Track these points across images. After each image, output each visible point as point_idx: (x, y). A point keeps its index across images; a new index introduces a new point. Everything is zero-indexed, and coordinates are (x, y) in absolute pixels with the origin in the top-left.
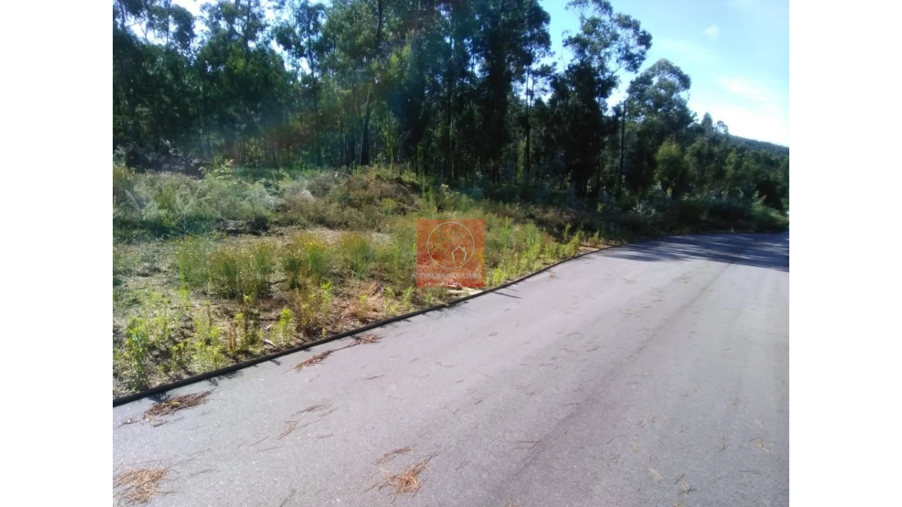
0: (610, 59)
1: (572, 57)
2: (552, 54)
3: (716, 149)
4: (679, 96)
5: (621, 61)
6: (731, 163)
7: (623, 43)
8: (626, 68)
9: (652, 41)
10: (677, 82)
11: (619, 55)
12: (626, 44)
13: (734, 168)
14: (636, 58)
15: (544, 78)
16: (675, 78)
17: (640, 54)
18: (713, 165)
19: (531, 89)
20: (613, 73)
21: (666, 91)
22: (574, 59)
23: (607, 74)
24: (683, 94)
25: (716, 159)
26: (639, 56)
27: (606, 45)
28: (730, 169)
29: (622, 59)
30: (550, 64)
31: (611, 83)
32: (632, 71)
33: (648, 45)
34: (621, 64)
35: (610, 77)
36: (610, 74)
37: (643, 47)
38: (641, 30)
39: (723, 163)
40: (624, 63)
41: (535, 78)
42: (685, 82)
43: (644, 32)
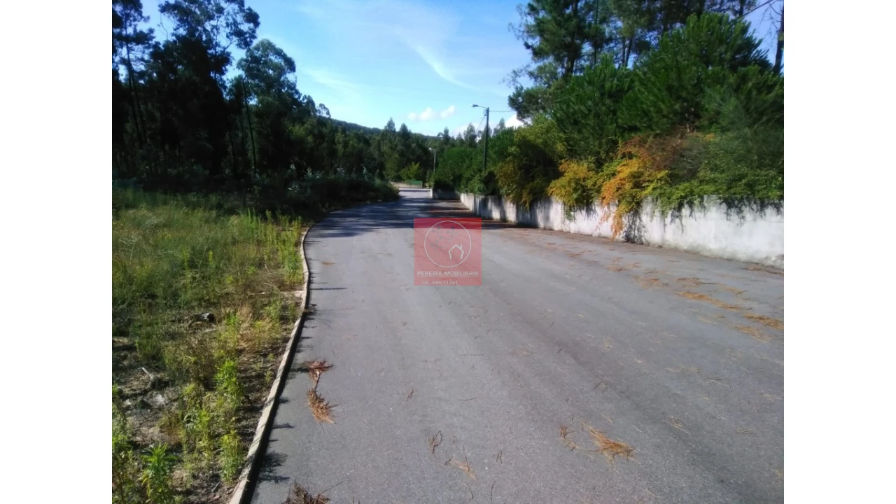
0: (218, 33)
1: (175, 26)
2: (147, 19)
3: (325, 130)
4: (287, 78)
5: (231, 37)
6: (339, 143)
7: (230, 17)
8: (237, 45)
9: (260, 20)
10: (283, 64)
11: (228, 30)
12: (234, 19)
13: (343, 147)
14: (247, 35)
15: (140, 47)
16: (280, 60)
17: (250, 31)
18: (325, 145)
19: (126, 57)
20: (225, 48)
21: (274, 71)
22: (178, 29)
23: (218, 49)
24: (290, 77)
25: (326, 139)
26: (249, 33)
27: (211, 18)
28: (340, 147)
29: (232, 34)
30: (145, 30)
31: (224, 59)
32: (243, 48)
33: (257, 24)
34: (231, 40)
35: (223, 52)
36: (222, 50)
37: (252, 25)
38: (246, 7)
39: (333, 142)
40: (235, 39)
41: (129, 45)
42: (291, 65)
43: (250, 9)
